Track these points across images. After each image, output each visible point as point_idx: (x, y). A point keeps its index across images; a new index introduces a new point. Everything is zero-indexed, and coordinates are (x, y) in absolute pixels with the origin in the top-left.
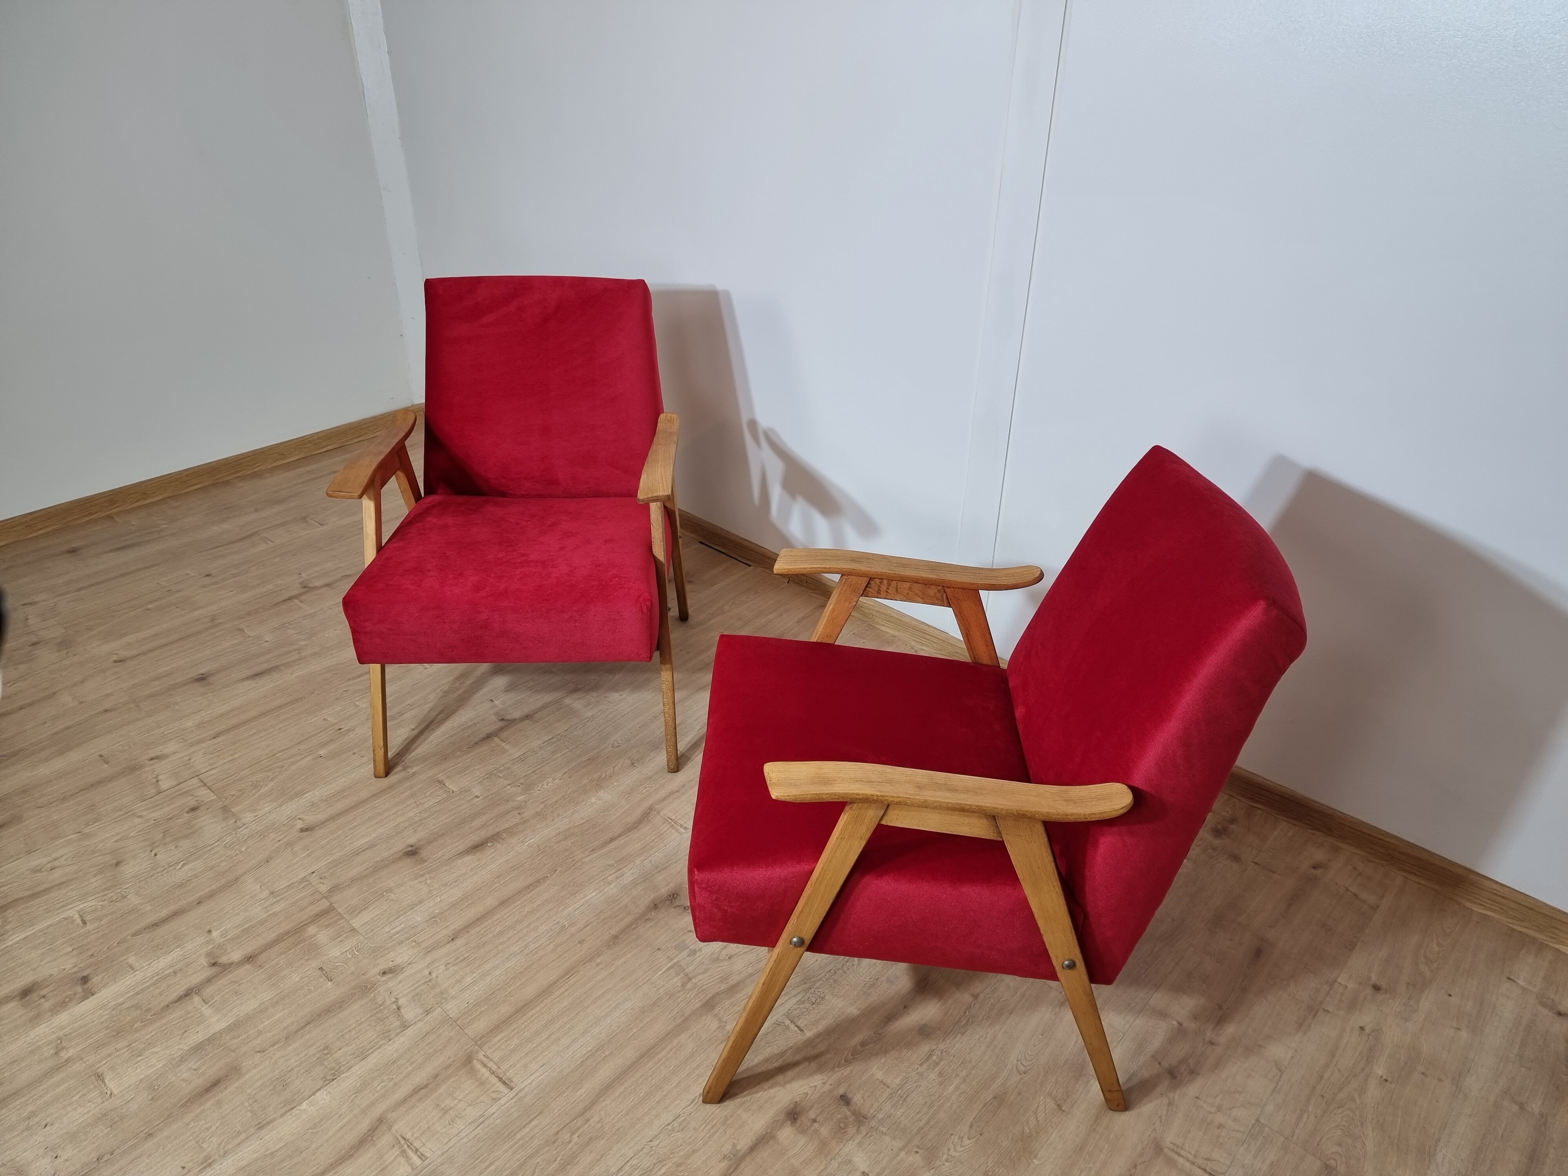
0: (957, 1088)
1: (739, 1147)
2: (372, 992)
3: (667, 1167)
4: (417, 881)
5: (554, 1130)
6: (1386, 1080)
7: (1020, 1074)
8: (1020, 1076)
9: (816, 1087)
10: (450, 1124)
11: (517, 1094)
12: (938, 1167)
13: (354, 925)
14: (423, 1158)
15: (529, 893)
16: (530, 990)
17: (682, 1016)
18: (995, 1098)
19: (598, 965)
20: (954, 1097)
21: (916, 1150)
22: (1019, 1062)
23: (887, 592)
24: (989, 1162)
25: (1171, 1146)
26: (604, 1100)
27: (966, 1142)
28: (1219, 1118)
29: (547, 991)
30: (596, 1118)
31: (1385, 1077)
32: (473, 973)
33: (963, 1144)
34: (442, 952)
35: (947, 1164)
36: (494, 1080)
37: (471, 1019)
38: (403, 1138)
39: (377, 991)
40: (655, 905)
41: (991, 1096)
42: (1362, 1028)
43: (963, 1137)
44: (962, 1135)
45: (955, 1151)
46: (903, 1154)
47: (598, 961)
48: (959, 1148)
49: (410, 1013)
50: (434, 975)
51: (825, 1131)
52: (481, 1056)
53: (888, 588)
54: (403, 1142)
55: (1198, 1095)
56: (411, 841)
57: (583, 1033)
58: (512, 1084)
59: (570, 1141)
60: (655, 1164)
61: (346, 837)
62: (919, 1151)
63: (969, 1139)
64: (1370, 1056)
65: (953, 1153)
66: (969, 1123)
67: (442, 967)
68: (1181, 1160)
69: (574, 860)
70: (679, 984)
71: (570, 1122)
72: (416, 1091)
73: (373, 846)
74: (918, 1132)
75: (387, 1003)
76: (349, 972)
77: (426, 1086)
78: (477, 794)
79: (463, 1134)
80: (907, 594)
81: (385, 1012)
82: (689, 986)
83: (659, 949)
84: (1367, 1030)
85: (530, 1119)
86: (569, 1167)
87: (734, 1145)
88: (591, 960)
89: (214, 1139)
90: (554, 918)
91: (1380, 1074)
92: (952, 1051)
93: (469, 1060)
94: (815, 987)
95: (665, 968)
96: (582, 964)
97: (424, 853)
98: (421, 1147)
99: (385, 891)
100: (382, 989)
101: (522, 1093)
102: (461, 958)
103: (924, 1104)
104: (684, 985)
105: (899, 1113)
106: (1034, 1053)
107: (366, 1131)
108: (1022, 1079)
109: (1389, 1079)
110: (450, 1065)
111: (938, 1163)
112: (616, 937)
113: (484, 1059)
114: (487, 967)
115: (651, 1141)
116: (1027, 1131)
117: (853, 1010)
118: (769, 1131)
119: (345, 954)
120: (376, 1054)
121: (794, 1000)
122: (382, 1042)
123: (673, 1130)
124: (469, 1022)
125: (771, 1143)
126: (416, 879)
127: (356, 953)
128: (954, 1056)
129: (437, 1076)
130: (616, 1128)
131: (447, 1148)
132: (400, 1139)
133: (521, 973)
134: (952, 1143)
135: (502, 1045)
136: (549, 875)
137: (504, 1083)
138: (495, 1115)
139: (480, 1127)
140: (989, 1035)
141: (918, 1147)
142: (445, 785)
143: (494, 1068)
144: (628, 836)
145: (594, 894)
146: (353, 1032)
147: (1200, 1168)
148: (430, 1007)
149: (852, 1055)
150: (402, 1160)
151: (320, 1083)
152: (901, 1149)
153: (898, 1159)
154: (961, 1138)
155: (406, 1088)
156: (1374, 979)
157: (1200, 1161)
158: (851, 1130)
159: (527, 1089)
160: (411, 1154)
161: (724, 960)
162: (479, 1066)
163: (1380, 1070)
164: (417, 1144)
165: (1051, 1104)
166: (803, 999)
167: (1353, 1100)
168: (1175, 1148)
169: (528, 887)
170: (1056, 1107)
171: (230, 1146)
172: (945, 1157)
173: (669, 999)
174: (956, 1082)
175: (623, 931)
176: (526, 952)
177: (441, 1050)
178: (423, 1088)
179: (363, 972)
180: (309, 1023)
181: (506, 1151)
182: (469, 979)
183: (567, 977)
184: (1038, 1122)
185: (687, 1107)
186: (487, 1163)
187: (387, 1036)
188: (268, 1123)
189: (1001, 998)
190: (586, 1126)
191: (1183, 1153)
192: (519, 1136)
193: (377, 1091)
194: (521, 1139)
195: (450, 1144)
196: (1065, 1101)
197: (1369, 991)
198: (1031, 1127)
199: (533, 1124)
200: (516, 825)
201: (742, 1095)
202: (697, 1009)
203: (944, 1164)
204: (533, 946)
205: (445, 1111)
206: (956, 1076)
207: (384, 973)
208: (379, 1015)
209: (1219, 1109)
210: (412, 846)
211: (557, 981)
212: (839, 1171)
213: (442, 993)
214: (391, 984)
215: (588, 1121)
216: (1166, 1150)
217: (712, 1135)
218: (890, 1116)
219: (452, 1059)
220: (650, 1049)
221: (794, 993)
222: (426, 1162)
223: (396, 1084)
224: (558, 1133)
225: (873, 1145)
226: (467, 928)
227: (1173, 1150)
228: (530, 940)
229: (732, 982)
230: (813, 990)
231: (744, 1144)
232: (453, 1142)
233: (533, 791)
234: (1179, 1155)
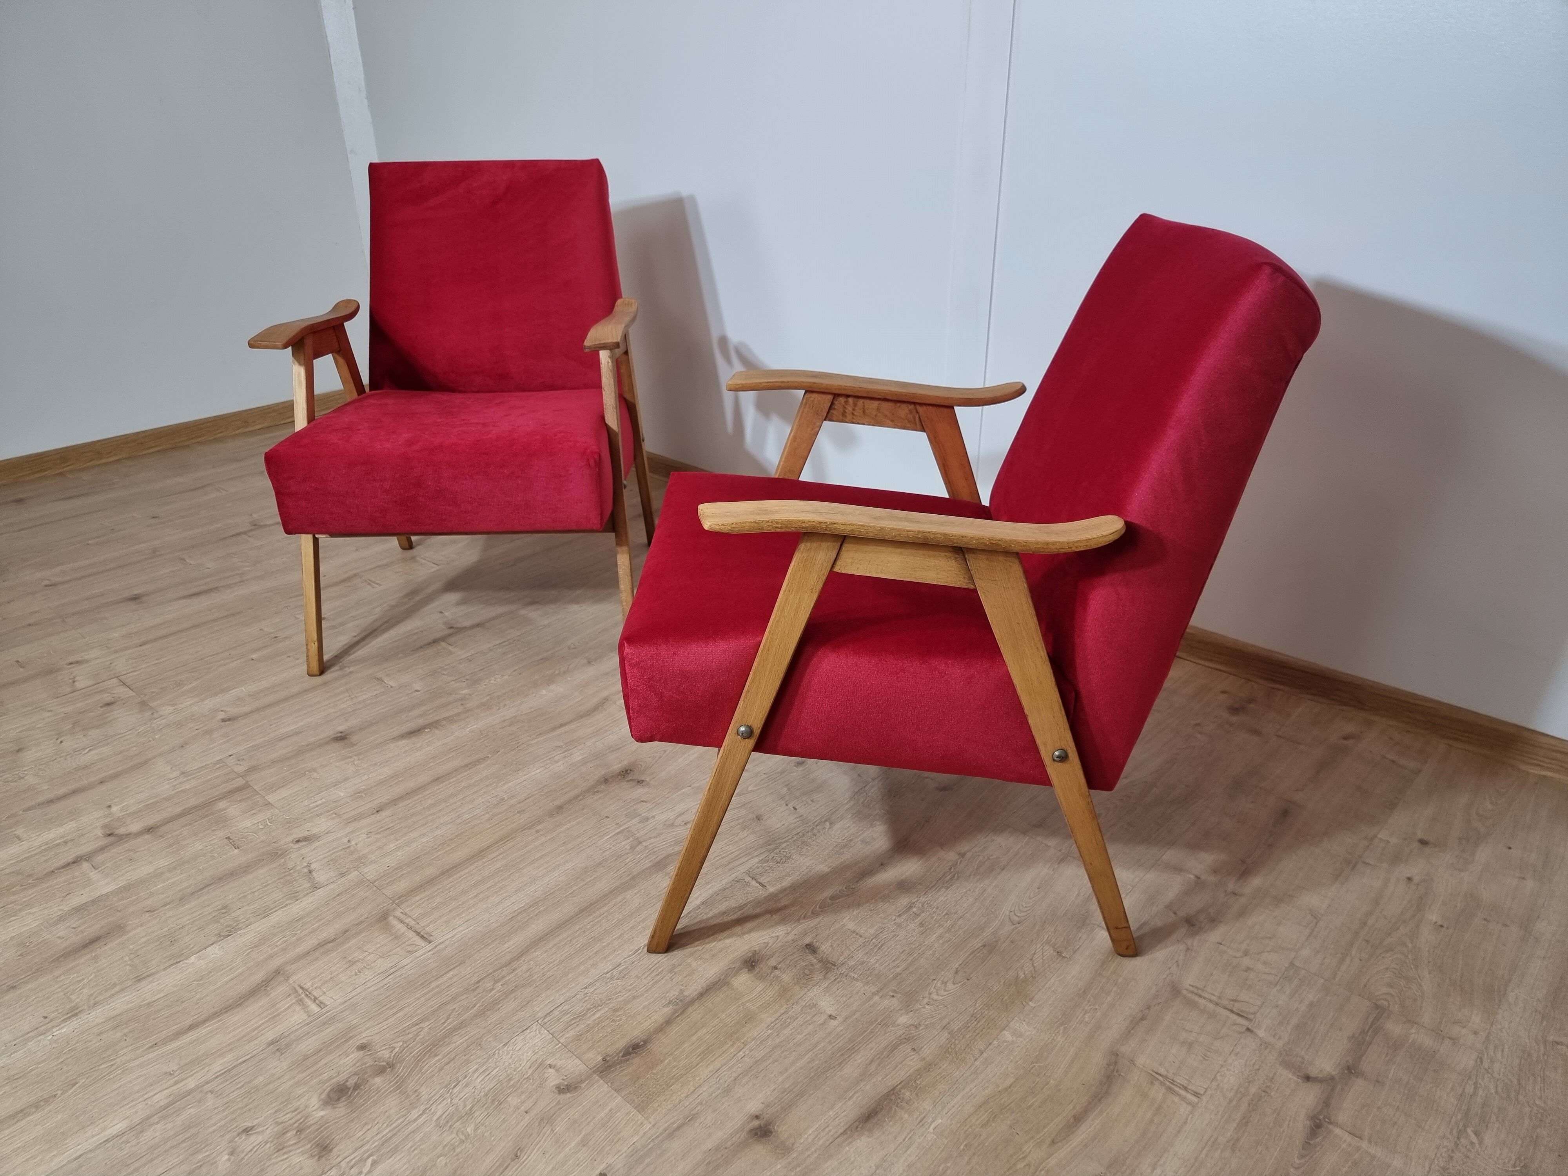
0: (941, 937)
1: (686, 993)
2: (282, 858)
3: (602, 1012)
4: (343, 762)
5: (475, 979)
6: (1442, 926)
7: (1013, 924)
8: (1013, 927)
9: (778, 937)
10: (356, 974)
11: (436, 947)
12: (917, 1010)
13: (269, 800)
14: (322, 1005)
15: (466, 771)
16: (459, 855)
17: (629, 875)
18: (984, 946)
19: (538, 831)
20: (936, 945)
21: (892, 994)
22: (1013, 913)
23: (853, 414)
24: (978, 1005)
25: (1191, 988)
26: (535, 951)
27: (950, 986)
28: (1246, 962)
29: (480, 854)
30: (525, 968)
31: (1440, 923)
32: (397, 840)
33: (947, 988)
34: (363, 822)
35: (927, 1007)
36: (411, 934)
37: (390, 881)
38: (302, 988)
39: (288, 857)
40: (606, 779)
41: (980, 945)
42: (1409, 879)
43: (946, 982)
44: (945, 980)
45: (938, 995)
46: (877, 998)
47: (539, 827)
48: (942, 992)
49: (321, 876)
50: (353, 843)
51: (786, 978)
52: (398, 913)
53: (854, 410)
54: (300, 991)
55: (1220, 942)
56: (341, 728)
57: (516, 891)
58: (431, 938)
59: (493, 989)
60: (589, 1009)
61: (271, 725)
62: (895, 995)
63: (954, 984)
64: (1420, 905)
65: (935, 996)
66: (954, 969)
67: (364, 836)
68: (1202, 1002)
69: (519, 743)
70: (628, 847)
71: (494, 971)
72: (321, 945)
73: (300, 732)
74: (895, 977)
75: (298, 868)
76: (258, 841)
77: (333, 941)
78: (418, 688)
79: (369, 984)
80: (876, 416)
81: (295, 875)
82: (639, 848)
83: (607, 817)
84: (1416, 879)
85: (448, 969)
86: (489, 1013)
87: (682, 991)
88: (530, 828)
89: (86, 991)
90: (493, 792)
91: (1434, 920)
92: (935, 904)
93: (384, 917)
94: (781, 847)
95: (613, 833)
96: (521, 830)
97: (354, 738)
98: (320, 996)
99: (308, 771)
100: (293, 856)
101: (442, 946)
102: (386, 827)
103: (903, 952)
104: (633, 848)
105: (873, 961)
106: (1028, 905)
107: (260, 981)
108: (1014, 929)
109: (1445, 925)
110: (362, 922)
111: (918, 1006)
112: (560, 808)
113: (402, 917)
114: (413, 835)
115: (586, 988)
116: (1022, 976)
117: (823, 868)
118: (722, 978)
119: (256, 825)
120: (279, 912)
121: (757, 860)
122: (288, 902)
123: (612, 978)
124: (387, 884)
125: (725, 988)
126: (343, 760)
127: (269, 824)
128: (937, 908)
129: (346, 931)
130: (546, 976)
131: (350, 996)
132: (298, 988)
133: (451, 839)
134: (935, 987)
135: (423, 903)
136: (490, 756)
137: (422, 937)
138: (409, 966)
139: (390, 977)
140: (978, 889)
141: (895, 991)
142: (383, 681)
143: (412, 923)
144: (580, 722)
145: (538, 771)
146: (257, 894)
147: (1225, 1008)
148: (345, 870)
149: (820, 908)
150: (298, 1008)
151: (214, 939)
152: (874, 994)
153: (871, 1003)
154: (945, 983)
155: (311, 942)
156: (1420, 834)
157: (1225, 1002)
158: (818, 976)
159: (447, 943)
160: (308, 1002)
161: (680, 825)
162: (394, 922)
163: (1433, 916)
164: (316, 993)
165: (1049, 951)
166: (767, 859)
167: (1404, 944)
168: (1196, 991)
169: (466, 766)
170: (1055, 954)
171: (102, 998)
172: (926, 1000)
173: (616, 860)
174: (939, 932)
175: (570, 801)
176: (459, 821)
177: (354, 908)
178: (330, 942)
179: (274, 841)
180: (208, 886)
181: (419, 999)
182: (392, 846)
183: (502, 842)
184: (1034, 967)
185: (629, 956)
186: (395, 1010)
187: (294, 896)
188: (149, 975)
189: (992, 856)
190: (512, 975)
191: (1205, 995)
192: (433, 985)
193: (277, 946)
194: (438, 986)
195: (354, 993)
196: (1066, 948)
197: (1416, 845)
198: (1026, 973)
199: (451, 973)
200: (458, 714)
201: (693, 945)
202: (647, 869)
203: (924, 1008)
204: (466, 816)
205: (353, 963)
206: (939, 926)
207: (298, 841)
208: (288, 878)
209: (1246, 953)
210: (341, 732)
211: (490, 847)
212: (801, 1015)
213: (360, 858)
214: (303, 851)
215: (514, 970)
216: (1184, 992)
217: (657, 982)
218: (862, 963)
219: (365, 916)
220: (591, 905)
221: (756, 853)
222: (325, 1010)
223: (298, 939)
224: (478, 982)
225: (843, 990)
226: (394, 802)
227: (1193, 992)
228: (464, 811)
230: (778, 850)
231: (692, 990)
232: (358, 991)
233: (478, 686)
234: (1200, 996)
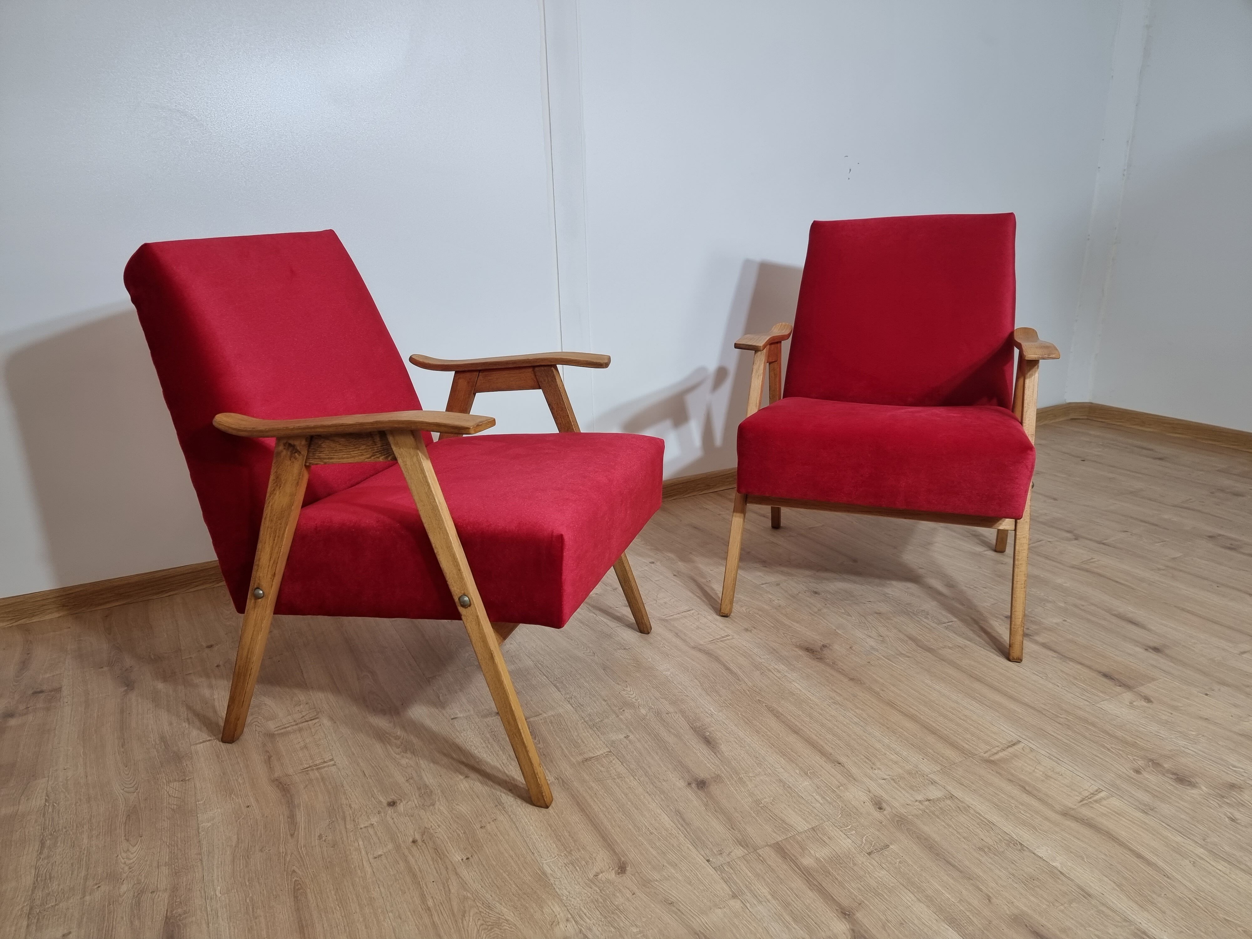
2: (907, 817)
10: (1059, 775)
11: (1022, 739)
13: (806, 828)
14: (1099, 791)
32: (885, 754)
34: (854, 770)
36: (1009, 750)
37: (943, 758)
38: (1081, 801)
39: (903, 814)
40: (817, 658)
49: (934, 793)
50: (886, 777)
51: (1034, 627)
52: (984, 755)
56: (681, 784)
58: (1015, 741)
67: (876, 771)
69: (748, 690)
73: (678, 813)
75: (922, 807)
76: (877, 833)
77: (1021, 787)
78: (622, 737)
79: (1068, 769)
81: (933, 809)
88: (878, 694)
89: (1110, 931)
98: (1086, 792)
100: (902, 811)
107: (1079, 824)
110: (997, 772)
112: (852, 679)
113: (988, 753)
114: (878, 746)
120: (986, 816)
122: (972, 811)
124: (945, 760)
126: (745, 783)
127: (849, 827)
132: (1079, 803)
133: (888, 728)
136: (764, 705)
137: (1012, 745)
138: (1046, 751)
139: (1059, 759)
142: (593, 757)
143: (996, 749)
144: (727, 662)
145: (796, 685)
148: (927, 781)
150: (1101, 803)
151: (1027, 853)
155: (1025, 798)
159: (1019, 734)
160: (1094, 797)
162: (995, 757)
164: (1083, 794)
171: (1118, 918)
175: (845, 675)
177: (978, 777)
178: (1025, 789)
179: (877, 823)
180: (949, 863)
187: (963, 809)
188: (1083, 890)
195: (1080, 776)
199: (1053, 734)
204: (856, 720)
205: (1045, 777)
207: (880, 808)
208: (935, 813)
210: (689, 784)
211: (900, 711)
213: (909, 773)
214: (896, 804)
219: (989, 771)
222: (1101, 789)
229: (906, 638)
232: (1077, 774)
233: (637, 704)
